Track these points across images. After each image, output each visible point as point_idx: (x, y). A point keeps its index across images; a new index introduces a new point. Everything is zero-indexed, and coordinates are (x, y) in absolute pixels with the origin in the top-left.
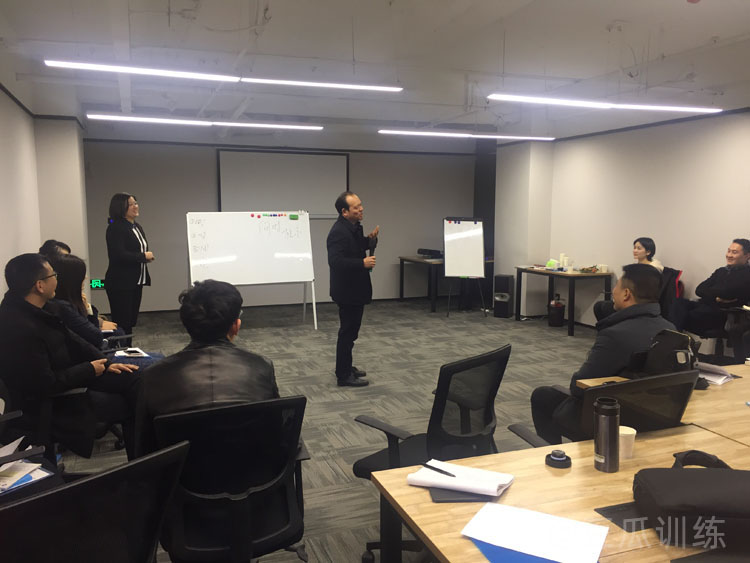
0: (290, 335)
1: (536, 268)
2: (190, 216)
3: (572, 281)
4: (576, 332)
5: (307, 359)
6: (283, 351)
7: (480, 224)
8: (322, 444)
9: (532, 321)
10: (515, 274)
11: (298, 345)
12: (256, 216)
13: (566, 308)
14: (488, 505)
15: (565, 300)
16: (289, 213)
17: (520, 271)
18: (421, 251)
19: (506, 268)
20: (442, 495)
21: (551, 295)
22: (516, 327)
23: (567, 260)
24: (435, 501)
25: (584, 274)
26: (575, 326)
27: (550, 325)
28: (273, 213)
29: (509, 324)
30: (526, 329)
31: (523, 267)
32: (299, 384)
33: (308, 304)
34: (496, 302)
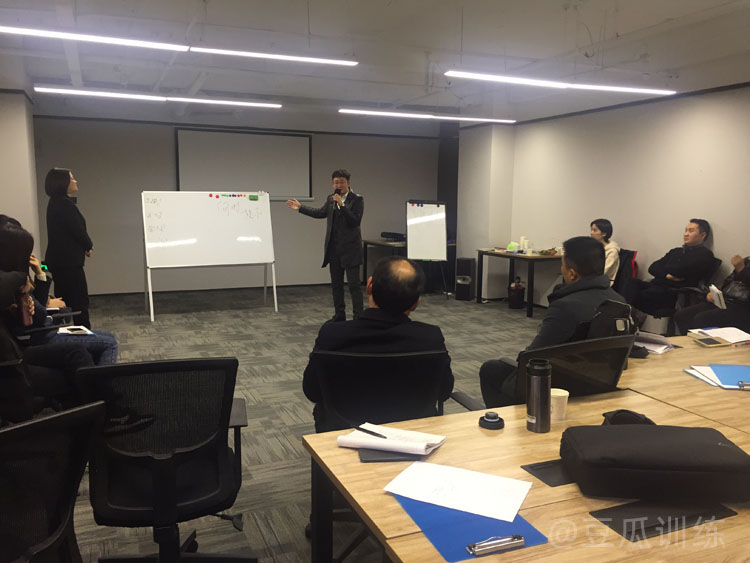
0: (249, 317)
1: (496, 251)
2: (145, 195)
3: (532, 263)
4: (534, 314)
5: (266, 341)
6: (241, 332)
7: (443, 207)
8: (273, 421)
9: (493, 303)
10: (477, 258)
11: (257, 328)
12: (214, 196)
13: (526, 291)
14: (416, 465)
15: (524, 282)
16: (248, 194)
17: (481, 254)
18: (384, 235)
19: (468, 252)
20: (369, 455)
21: (512, 277)
22: (477, 309)
23: (527, 243)
24: (363, 461)
25: (544, 257)
26: (534, 309)
27: (511, 307)
28: (232, 193)
29: (471, 307)
30: (487, 311)
31: (484, 250)
32: (255, 364)
33: (268, 288)
34: (459, 284)
